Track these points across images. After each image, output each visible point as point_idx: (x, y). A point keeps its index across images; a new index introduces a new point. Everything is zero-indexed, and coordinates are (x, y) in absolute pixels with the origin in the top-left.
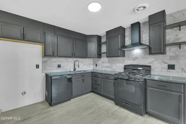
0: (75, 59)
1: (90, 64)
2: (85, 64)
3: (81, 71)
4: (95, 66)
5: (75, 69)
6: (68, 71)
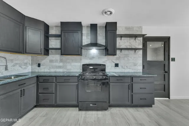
1: (26, 64)
4: (37, 67)
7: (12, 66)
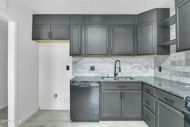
0: (116, 58)
1: (147, 67)
2: (136, 66)
3: (127, 77)
4: (158, 71)
5: (116, 74)
6: (106, 76)
7: (131, 69)
